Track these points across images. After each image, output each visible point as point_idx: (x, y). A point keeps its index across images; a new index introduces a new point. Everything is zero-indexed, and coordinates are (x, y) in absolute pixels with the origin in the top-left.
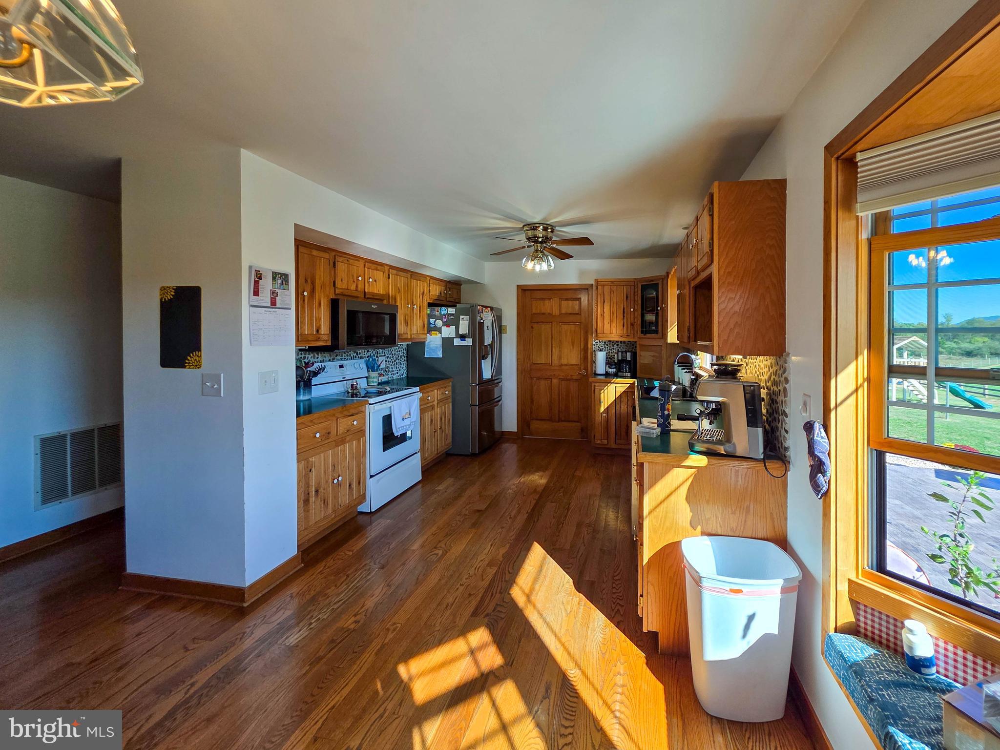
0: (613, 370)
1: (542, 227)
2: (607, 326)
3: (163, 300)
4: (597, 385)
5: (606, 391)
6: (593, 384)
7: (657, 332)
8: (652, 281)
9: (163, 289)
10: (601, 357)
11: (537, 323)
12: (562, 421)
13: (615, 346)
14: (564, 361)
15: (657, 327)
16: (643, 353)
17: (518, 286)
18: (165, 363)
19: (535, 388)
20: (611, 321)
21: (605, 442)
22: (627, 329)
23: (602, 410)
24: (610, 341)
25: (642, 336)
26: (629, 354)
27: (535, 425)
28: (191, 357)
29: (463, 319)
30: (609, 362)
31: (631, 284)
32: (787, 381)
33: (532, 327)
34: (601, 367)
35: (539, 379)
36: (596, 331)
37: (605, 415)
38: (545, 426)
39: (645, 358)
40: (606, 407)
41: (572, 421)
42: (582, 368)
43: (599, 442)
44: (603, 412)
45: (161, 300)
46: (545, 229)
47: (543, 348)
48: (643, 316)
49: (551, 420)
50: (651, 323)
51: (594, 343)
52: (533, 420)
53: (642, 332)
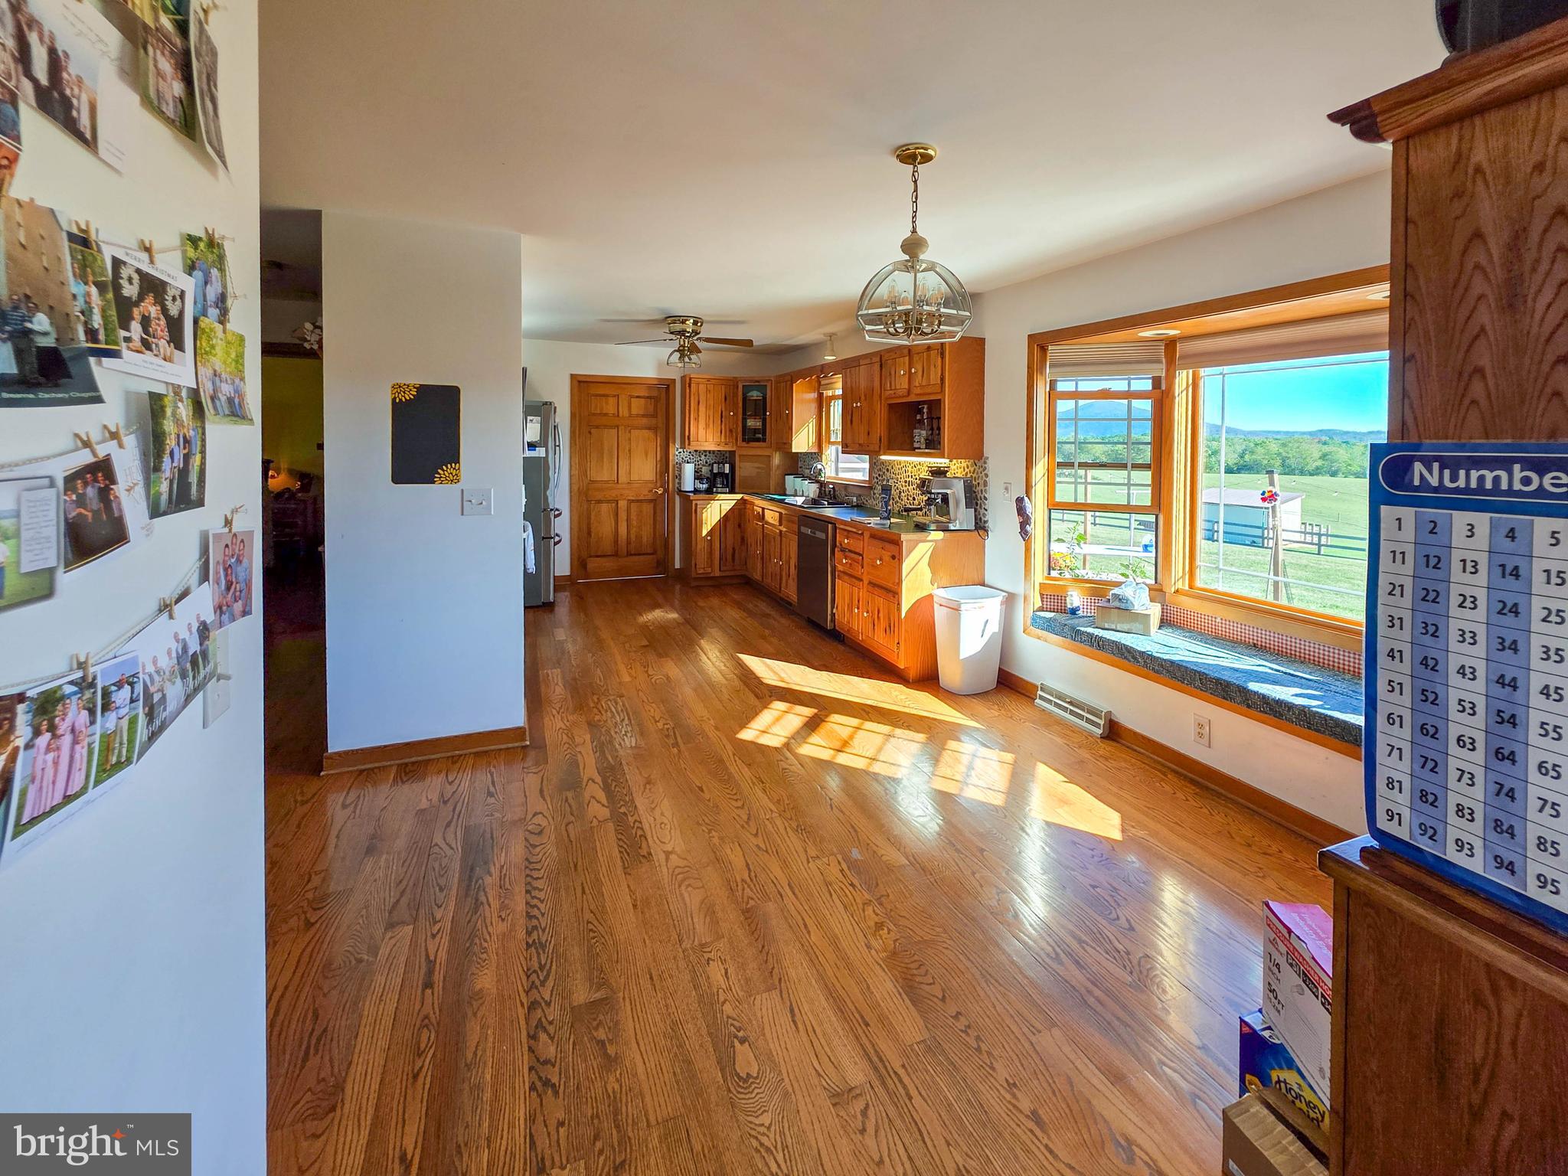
0: (704, 486)
1: (692, 321)
2: (702, 432)
3: (397, 400)
4: (698, 502)
5: (709, 510)
6: (694, 502)
7: (764, 440)
8: (758, 382)
9: (397, 387)
10: (689, 470)
11: (597, 427)
12: (631, 555)
13: (703, 457)
14: (634, 477)
15: (764, 434)
16: (742, 465)
17: (572, 376)
18: (399, 477)
19: (593, 514)
20: (707, 426)
21: (709, 570)
22: (725, 437)
23: (704, 533)
24: (696, 451)
25: (744, 444)
26: (727, 466)
27: (593, 564)
28: (443, 470)
29: (531, 421)
30: (698, 476)
31: (731, 384)
32: (987, 476)
33: (590, 433)
34: (689, 483)
35: (599, 502)
36: (689, 438)
37: (709, 538)
38: (608, 564)
39: (745, 470)
40: (709, 529)
41: (644, 554)
42: (658, 485)
43: (702, 571)
44: (707, 535)
45: (394, 400)
46: (695, 323)
47: (605, 460)
48: (744, 420)
49: (616, 554)
50: (756, 431)
51: (677, 453)
52: (591, 557)
53: (744, 440)
